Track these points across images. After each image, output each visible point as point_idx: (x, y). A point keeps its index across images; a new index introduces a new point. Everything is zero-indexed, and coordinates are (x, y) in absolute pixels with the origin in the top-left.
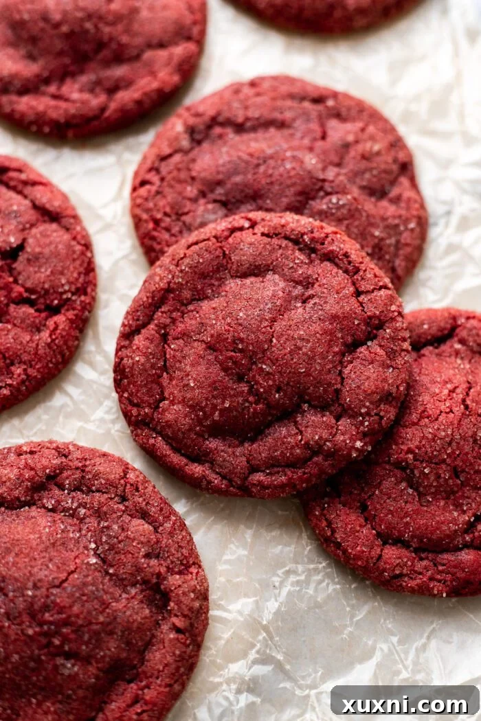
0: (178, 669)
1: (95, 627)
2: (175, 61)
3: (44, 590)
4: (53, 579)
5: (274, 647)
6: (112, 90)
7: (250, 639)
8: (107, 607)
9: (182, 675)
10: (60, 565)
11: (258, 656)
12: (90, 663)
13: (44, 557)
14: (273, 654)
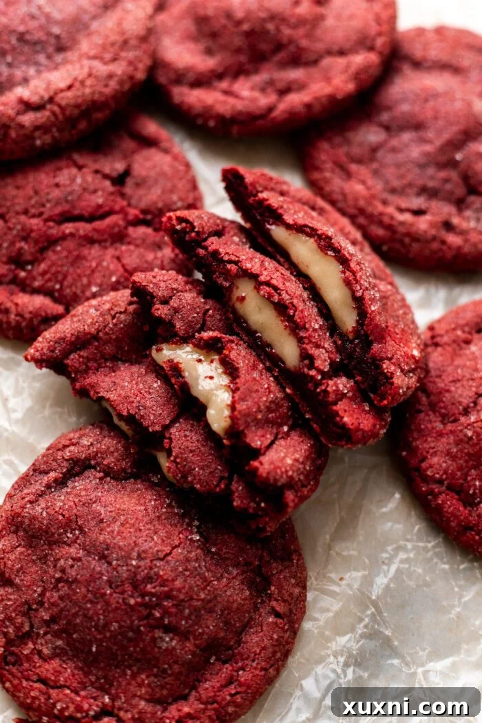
0: (274, 653)
1: (195, 603)
2: (353, 69)
3: (148, 561)
4: (158, 551)
5: (382, 622)
6: (284, 92)
7: (358, 614)
8: (208, 585)
9: (278, 660)
10: (165, 538)
11: (365, 630)
12: (188, 639)
13: (150, 529)
14: (381, 630)
